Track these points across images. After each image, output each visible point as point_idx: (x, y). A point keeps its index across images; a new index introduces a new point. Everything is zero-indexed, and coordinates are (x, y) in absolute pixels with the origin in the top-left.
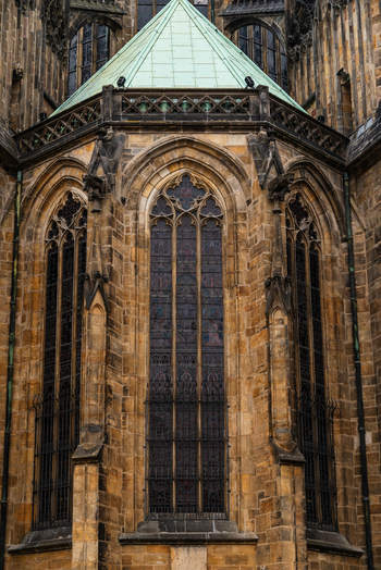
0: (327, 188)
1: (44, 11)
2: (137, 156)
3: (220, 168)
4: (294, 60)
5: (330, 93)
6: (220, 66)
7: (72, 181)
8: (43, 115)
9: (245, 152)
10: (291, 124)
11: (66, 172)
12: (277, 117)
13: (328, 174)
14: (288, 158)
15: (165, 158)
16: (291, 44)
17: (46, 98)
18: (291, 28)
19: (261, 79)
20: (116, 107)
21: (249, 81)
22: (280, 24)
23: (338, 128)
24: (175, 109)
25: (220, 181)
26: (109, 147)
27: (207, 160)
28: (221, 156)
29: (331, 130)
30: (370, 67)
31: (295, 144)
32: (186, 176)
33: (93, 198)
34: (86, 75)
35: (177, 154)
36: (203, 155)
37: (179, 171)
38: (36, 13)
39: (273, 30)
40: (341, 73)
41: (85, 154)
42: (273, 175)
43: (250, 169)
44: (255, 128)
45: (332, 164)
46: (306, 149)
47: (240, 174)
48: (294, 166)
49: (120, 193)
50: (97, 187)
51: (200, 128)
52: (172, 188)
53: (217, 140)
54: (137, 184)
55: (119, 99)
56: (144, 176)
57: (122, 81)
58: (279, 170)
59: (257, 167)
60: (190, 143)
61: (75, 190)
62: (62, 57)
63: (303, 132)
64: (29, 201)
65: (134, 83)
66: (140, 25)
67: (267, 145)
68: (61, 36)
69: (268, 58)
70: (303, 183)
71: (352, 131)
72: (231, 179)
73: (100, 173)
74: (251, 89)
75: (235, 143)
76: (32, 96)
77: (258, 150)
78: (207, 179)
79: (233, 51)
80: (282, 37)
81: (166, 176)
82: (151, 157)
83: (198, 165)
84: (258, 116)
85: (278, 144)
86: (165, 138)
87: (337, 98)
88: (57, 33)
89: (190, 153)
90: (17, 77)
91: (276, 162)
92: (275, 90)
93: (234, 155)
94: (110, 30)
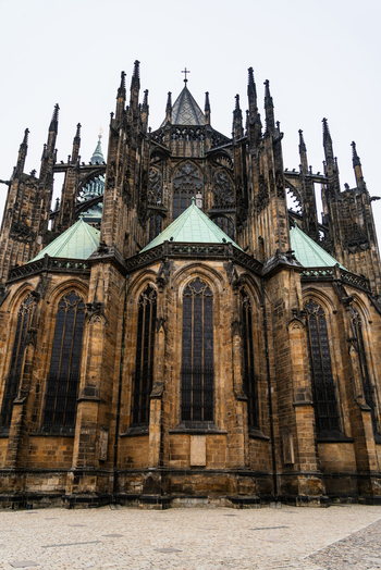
0: (255, 285)
1: (137, 209)
2: (178, 270)
3: (212, 275)
4: (240, 232)
5: (255, 245)
6: (212, 234)
7: (150, 279)
9: (222, 269)
10: (241, 258)
11: (147, 276)
12: (235, 255)
13: (255, 279)
14: (240, 272)
15: (190, 271)
16: (238, 225)
17: (138, 245)
18: (238, 219)
19: (228, 240)
20: (169, 249)
21: (224, 240)
22: (233, 217)
23: (259, 260)
24: (194, 251)
25: (212, 281)
26: (166, 266)
27: (207, 272)
28: (213, 270)
29: (256, 261)
30: (273, 236)
31: (243, 266)
32: (198, 278)
33: (159, 287)
34: (151, 239)
35: (194, 269)
37: (195, 276)
38: (134, 210)
39: (230, 219)
40: (260, 238)
41: (156, 268)
42: (234, 279)
43: (225, 276)
44: (227, 260)
45: (257, 275)
46: (247, 269)
47: (221, 278)
48: (242, 275)
49: (171, 284)
50: (162, 282)
51: (204, 259)
52: (192, 283)
53: (211, 264)
54: (178, 281)
55: (171, 246)
56: (181, 278)
57: (172, 239)
58: (237, 277)
59: (228, 275)
60: (200, 265)
61: (151, 283)
62: (144, 228)
63: (246, 261)
64: (131, 287)
65: (177, 239)
67: (232, 267)
68: (144, 220)
70: (246, 282)
71: (265, 261)
72: (217, 280)
73: (163, 276)
74: (225, 244)
75: (218, 265)
76: (132, 243)
77: (228, 268)
78: (207, 280)
79: (216, 228)
80: (234, 222)
81: (190, 278)
82: (184, 270)
83: (203, 274)
84: (228, 254)
85: (236, 266)
86: (189, 262)
87: (258, 248)
88: (142, 219)
89: (200, 269)
90: (127, 236)
91: (235, 273)
92: (234, 244)
93: (218, 270)
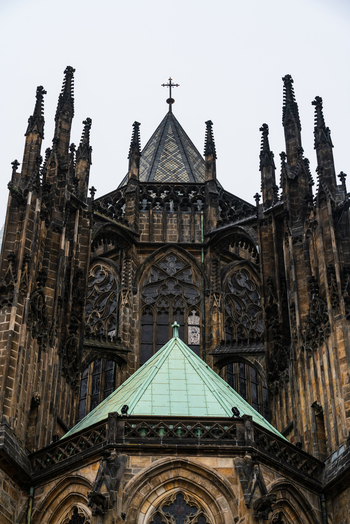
0: (307, 508)
1: (61, 348)
2: (137, 476)
3: (210, 488)
4: (274, 393)
5: (306, 422)
6: (210, 398)
7: (78, 497)
8: (56, 437)
9: (232, 474)
10: (273, 450)
11: (72, 489)
12: (260, 442)
13: (307, 495)
14: (270, 480)
15: (162, 478)
16: (271, 379)
17: (59, 422)
18: (270, 366)
19: (246, 409)
20: (120, 431)
21: (235, 411)
22: (261, 362)
23: (314, 453)
24: (170, 434)
25: (211, 500)
26: (112, 468)
27: (199, 481)
28: (211, 477)
29: (308, 456)
30: (340, 400)
31: (277, 467)
32: (180, 494)
33: (96, 514)
34: (95, 402)
35: (172, 475)
36: (195, 476)
37: (174, 490)
38: (54, 350)
39: (256, 367)
40: (315, 406)
41: (90, 473)
42: (257, 495)
43: (237, 489)
44: (241, 453)
45: (310, 486)
46: (286, 472)
47: (229, 494)
48: (276, 487)
49: (120, 509)
50: (101, 504)
51: (193, 452)
52: (167, 505)
53: (208, 462)
54: (136, 501)
55: (122, 424)
56: (142, 493)
57: (125, 409)
58: (263, 491)
59: (244, 487)
60: (184, 465)
61: (81, 505)
62: (74, 387)
63: (283, 457)
64: (39, 515)
65: (136, 410)
66: (143, 361)
67: (251, 469)
68: (74, 369)
69: (251, 391)
70: (284, 503)
71: (326, 457)
72: (220, 498)
73: (103, 490)
74: (237, 418)
75: (223, 465)
76: (47, 419)
77: (244, 472)
78: (198, 498)
79: (222, 384)
80: (263, 373)
81: (162, 494)
82: (149, 476)
83: (190, 484)
84: (243, 442)
85: (261, 467)
86: (161, 460)
87: (312, 426)
88: (71, 367)
89: (184, 474)
90: (35, 404)
91: (260, 483)
92: (258, 419)
93: (223, 476)
94: (117, 364)
